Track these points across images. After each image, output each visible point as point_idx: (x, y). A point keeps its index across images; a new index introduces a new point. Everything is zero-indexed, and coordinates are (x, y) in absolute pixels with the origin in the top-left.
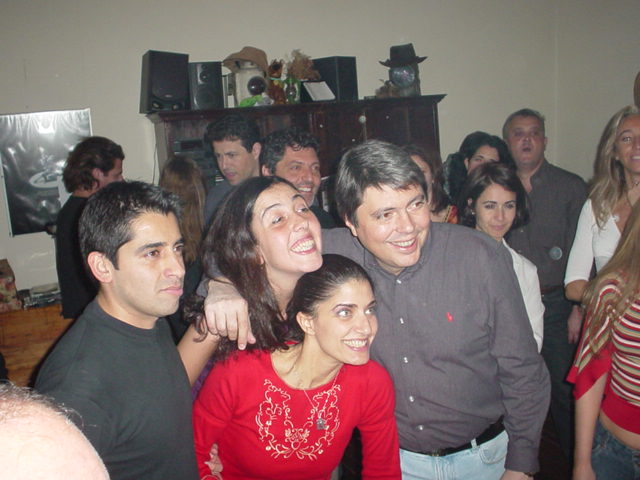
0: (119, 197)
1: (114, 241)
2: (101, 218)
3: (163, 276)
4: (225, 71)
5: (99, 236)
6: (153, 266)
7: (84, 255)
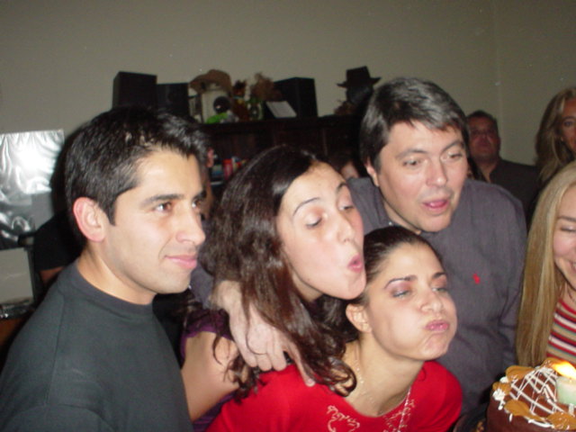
0: (125, 126)
1: (112, 185)
2: (98, 152)
3: (174, 241)
4: (192, 92)
5: (93, 176)
6: (163, 224)
7: (69, 201)
